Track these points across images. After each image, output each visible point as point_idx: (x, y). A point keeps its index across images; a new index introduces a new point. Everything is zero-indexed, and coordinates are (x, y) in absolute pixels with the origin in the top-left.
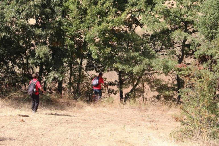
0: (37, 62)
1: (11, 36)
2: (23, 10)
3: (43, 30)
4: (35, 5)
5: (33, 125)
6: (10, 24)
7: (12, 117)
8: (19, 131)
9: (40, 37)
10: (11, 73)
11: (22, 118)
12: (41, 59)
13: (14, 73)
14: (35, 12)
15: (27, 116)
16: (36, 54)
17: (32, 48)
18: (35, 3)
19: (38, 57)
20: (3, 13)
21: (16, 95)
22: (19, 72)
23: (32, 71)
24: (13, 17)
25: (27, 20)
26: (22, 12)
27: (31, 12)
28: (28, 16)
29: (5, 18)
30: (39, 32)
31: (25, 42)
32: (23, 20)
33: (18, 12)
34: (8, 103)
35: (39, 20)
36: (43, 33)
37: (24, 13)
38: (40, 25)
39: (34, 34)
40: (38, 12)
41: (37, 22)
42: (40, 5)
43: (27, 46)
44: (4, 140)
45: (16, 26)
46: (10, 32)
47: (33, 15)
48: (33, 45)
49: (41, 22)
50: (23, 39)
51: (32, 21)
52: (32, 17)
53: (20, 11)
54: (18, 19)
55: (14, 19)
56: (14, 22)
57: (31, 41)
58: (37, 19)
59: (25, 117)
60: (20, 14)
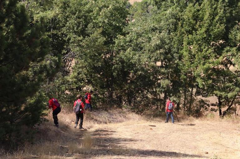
0: (162, 91)
1: (145, 74)
2: (153, 56)
3: (166, 69)
4: (161, 53)
5: (157, 132)
6: (144, 66)
7: (144, 127)
8: (148, 136)
9: (164, 74)
10: (145, 97)
11: (151, 127)
12: (165, 88)
13: (147, 97)
14: (160, 57)
15: (155, 126)
16: (161, 85)
17: (159, 81)
18: (161, 52)
19: (163, 88)
20: (140, 59)
21: (148, 112)
22: (151, 97)
23: (159, 96)
24: (146, 61)
25: (155, 63)
26: (152, 58)
27: (158, 58)
28: (156, 60)
29: (141, 62)
30: (163, 70)
31: (154, 77)
32: (152, 63)
33: (150, 58)
34: (142, 118)
35: (163, 63)
36: (166, 71)
37: (153, 59)
38: (164, 66)
39: (160, 72)
40: (162, 58)
41: (162, 64)
42: (164, 53)
43: (155, 80)
44: (137, 141)
45: (148, 67)
46: (144, 71)
47: (159, 60)
48: (159, 79)
49: (164, 64)
50: (153, 75)
51: (159, 64)
52: (159, 61)
53: (151, 57)
54: (149, 62)
55: (147, 63)
56: (147, 64)
57: (158, 77)
58: (162, 62)
59: (153, 127)
60: (150, 59)
